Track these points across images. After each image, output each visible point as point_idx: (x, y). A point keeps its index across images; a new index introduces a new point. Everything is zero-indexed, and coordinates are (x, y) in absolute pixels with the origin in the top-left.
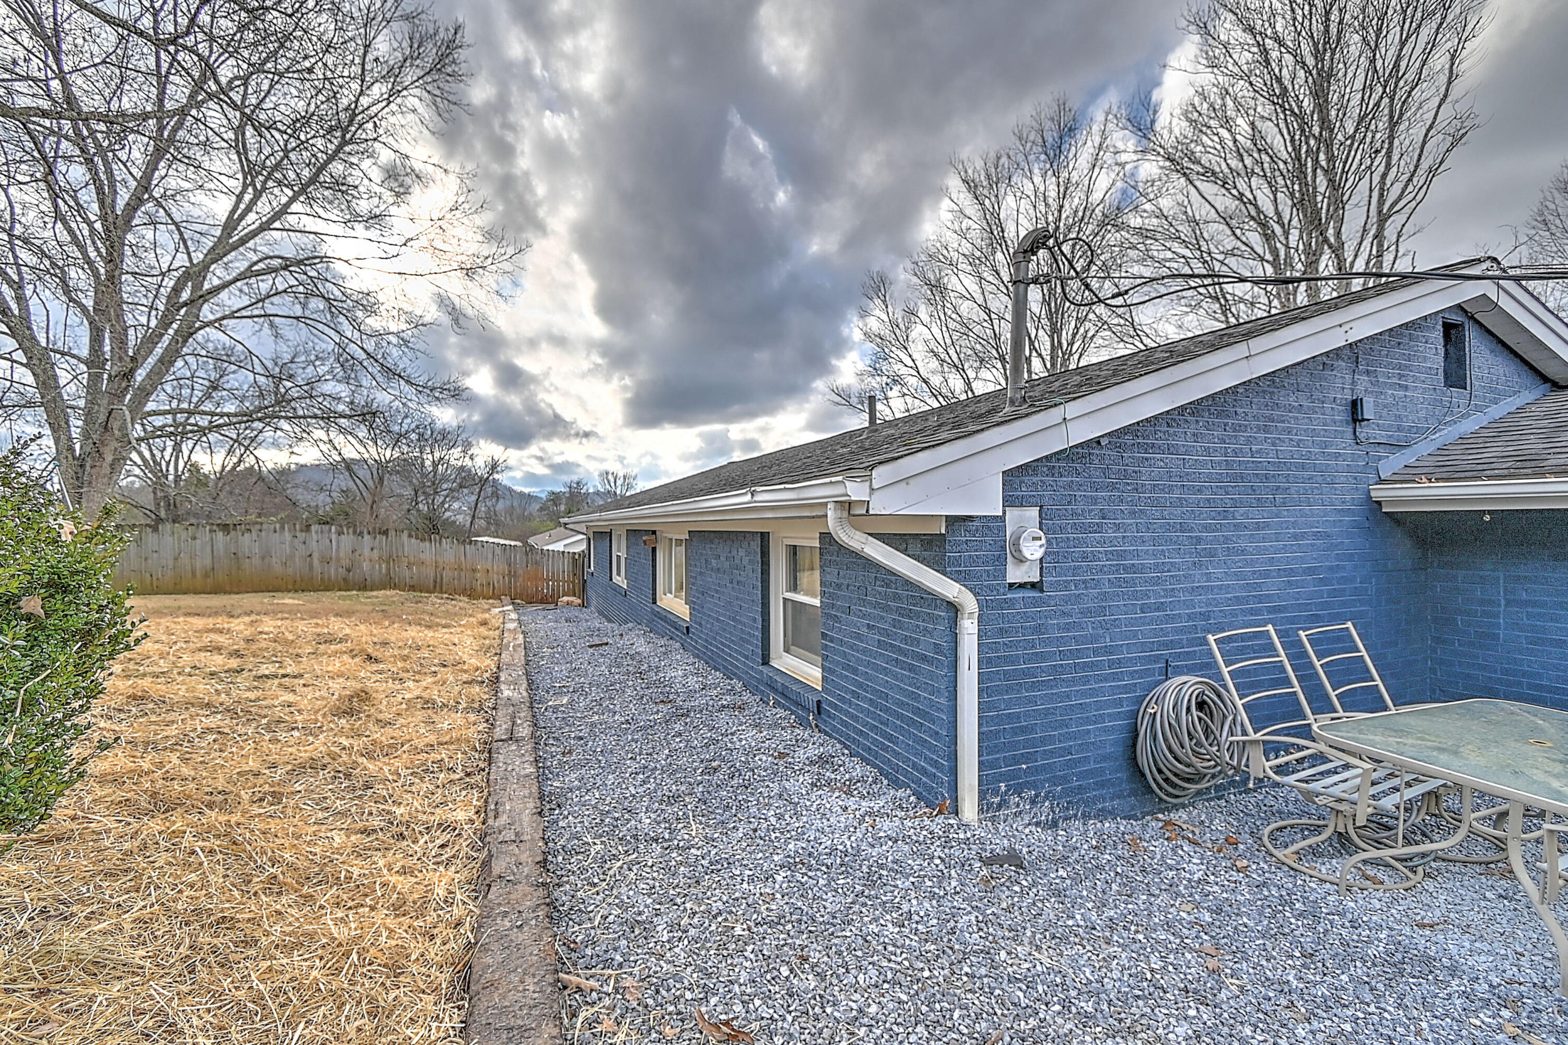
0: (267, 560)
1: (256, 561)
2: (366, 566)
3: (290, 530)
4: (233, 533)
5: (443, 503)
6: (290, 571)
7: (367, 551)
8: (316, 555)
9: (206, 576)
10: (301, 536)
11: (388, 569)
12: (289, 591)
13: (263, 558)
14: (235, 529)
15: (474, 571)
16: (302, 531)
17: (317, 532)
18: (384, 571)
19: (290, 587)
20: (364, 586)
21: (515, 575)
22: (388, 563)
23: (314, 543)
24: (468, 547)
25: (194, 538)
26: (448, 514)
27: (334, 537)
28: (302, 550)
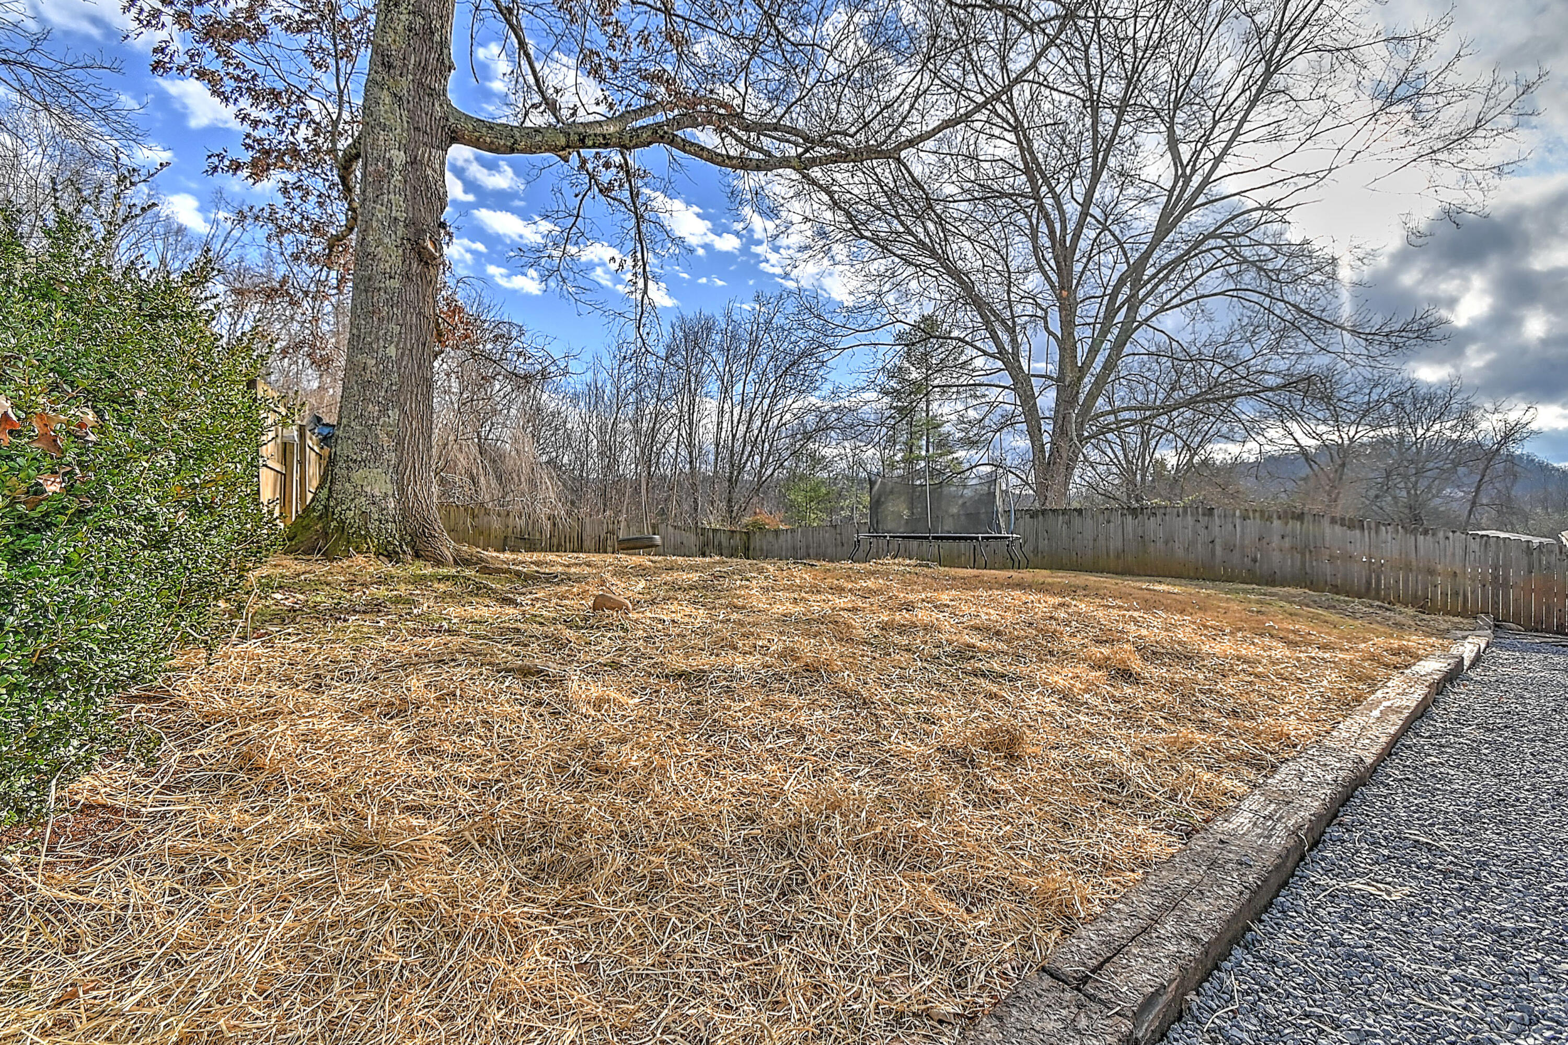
0: (1170, 545)
1: (1160, 544)
2: (1276, 557)
3: (1192, 514)
4: (1140, 516)
5: (1429, 487)
6: (1192, 556)
7: (1276, 541)
8: (1218, 541)
9: (1118, 557)
10: (1204, 520)
11: (1303, 563)
12: (1191, 579)
13: (1166, 543)
14: (1142, 513)
15: (1431, 572)
16: (1204, 515)
17: (1219, 517)
18: (1299, 564)
19: (1192, 574)
20: (1271, 580)
21: (1506, 585)
22: (1303, 554)
23: (1217, 529)
24: (1421, 538)
25: (1109, 522)
26: (1438, 501)
27: (1238, 522)
28: (1203, 535)
